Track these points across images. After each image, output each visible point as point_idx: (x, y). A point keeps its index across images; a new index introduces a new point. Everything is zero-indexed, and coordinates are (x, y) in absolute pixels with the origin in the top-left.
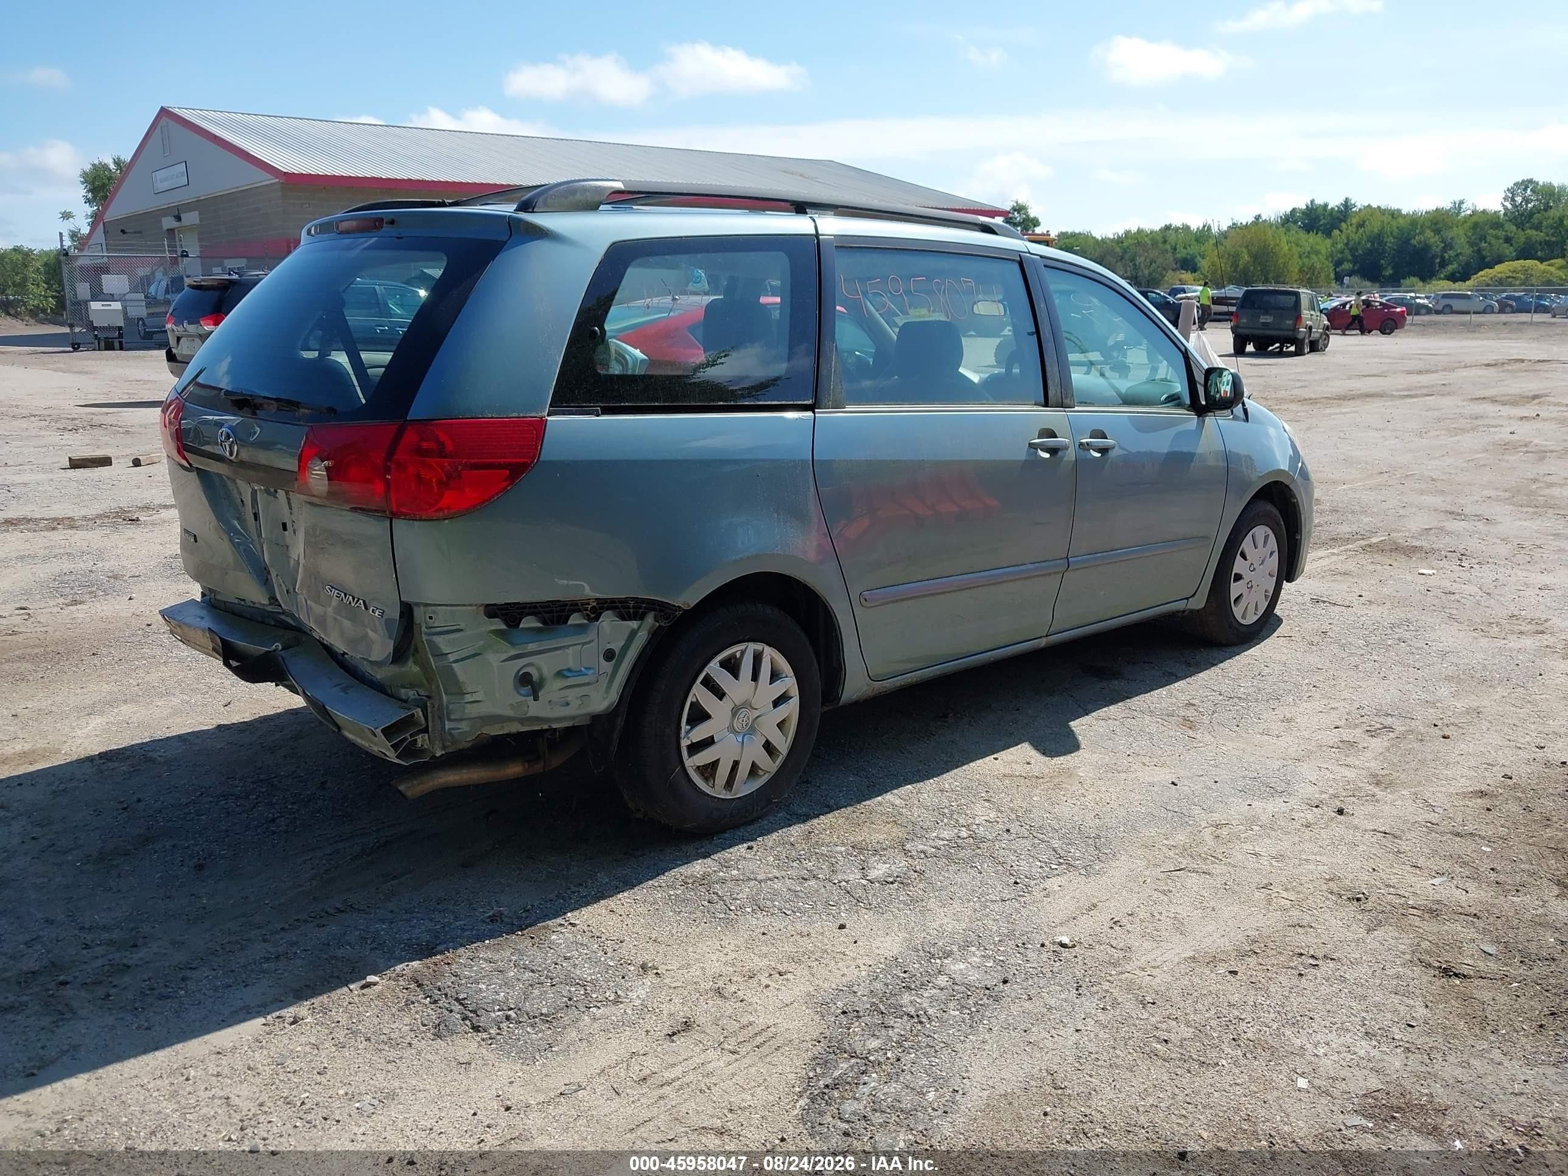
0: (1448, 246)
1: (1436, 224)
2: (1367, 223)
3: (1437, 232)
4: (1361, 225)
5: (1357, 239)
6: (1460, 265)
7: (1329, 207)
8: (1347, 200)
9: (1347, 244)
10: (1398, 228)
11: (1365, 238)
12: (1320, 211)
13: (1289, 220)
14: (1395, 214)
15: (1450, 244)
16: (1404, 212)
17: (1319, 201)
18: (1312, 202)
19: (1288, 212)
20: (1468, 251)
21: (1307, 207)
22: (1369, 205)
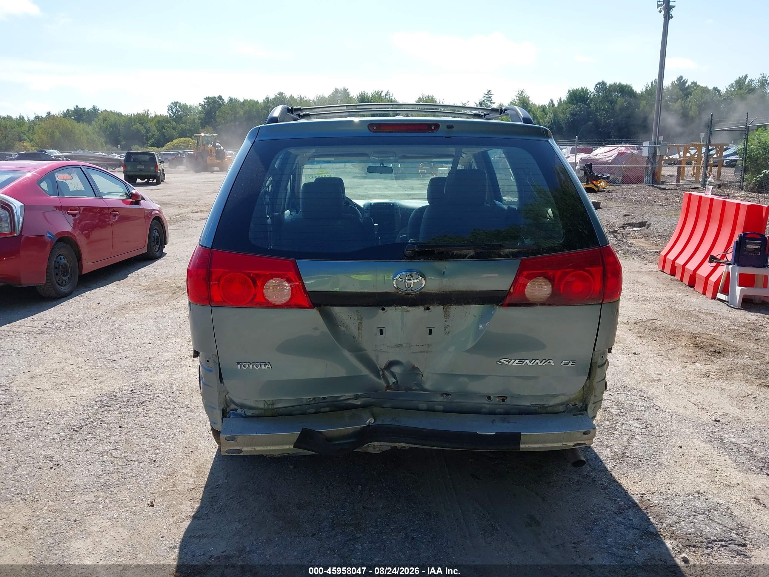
0: (148, 131)
1: (140, 120)
2: (107, 118)
3: (142, 124)
4: (105, 120)
5: (105, 126)
6: (155, 140)
7: (86, 110)
8: (94, 107)
9: (100, 129)
10: (124, 122)
11: (109, 126)
12: (82, 111)
13: (67, 114)
14: (119, 115)
15: (149, 130)
16: (123, 114)
17: (81, 106)
18: (77, 107)
19: (65, 111)
20: (157, 134)
21: (75, 109)
22: (106, 110)
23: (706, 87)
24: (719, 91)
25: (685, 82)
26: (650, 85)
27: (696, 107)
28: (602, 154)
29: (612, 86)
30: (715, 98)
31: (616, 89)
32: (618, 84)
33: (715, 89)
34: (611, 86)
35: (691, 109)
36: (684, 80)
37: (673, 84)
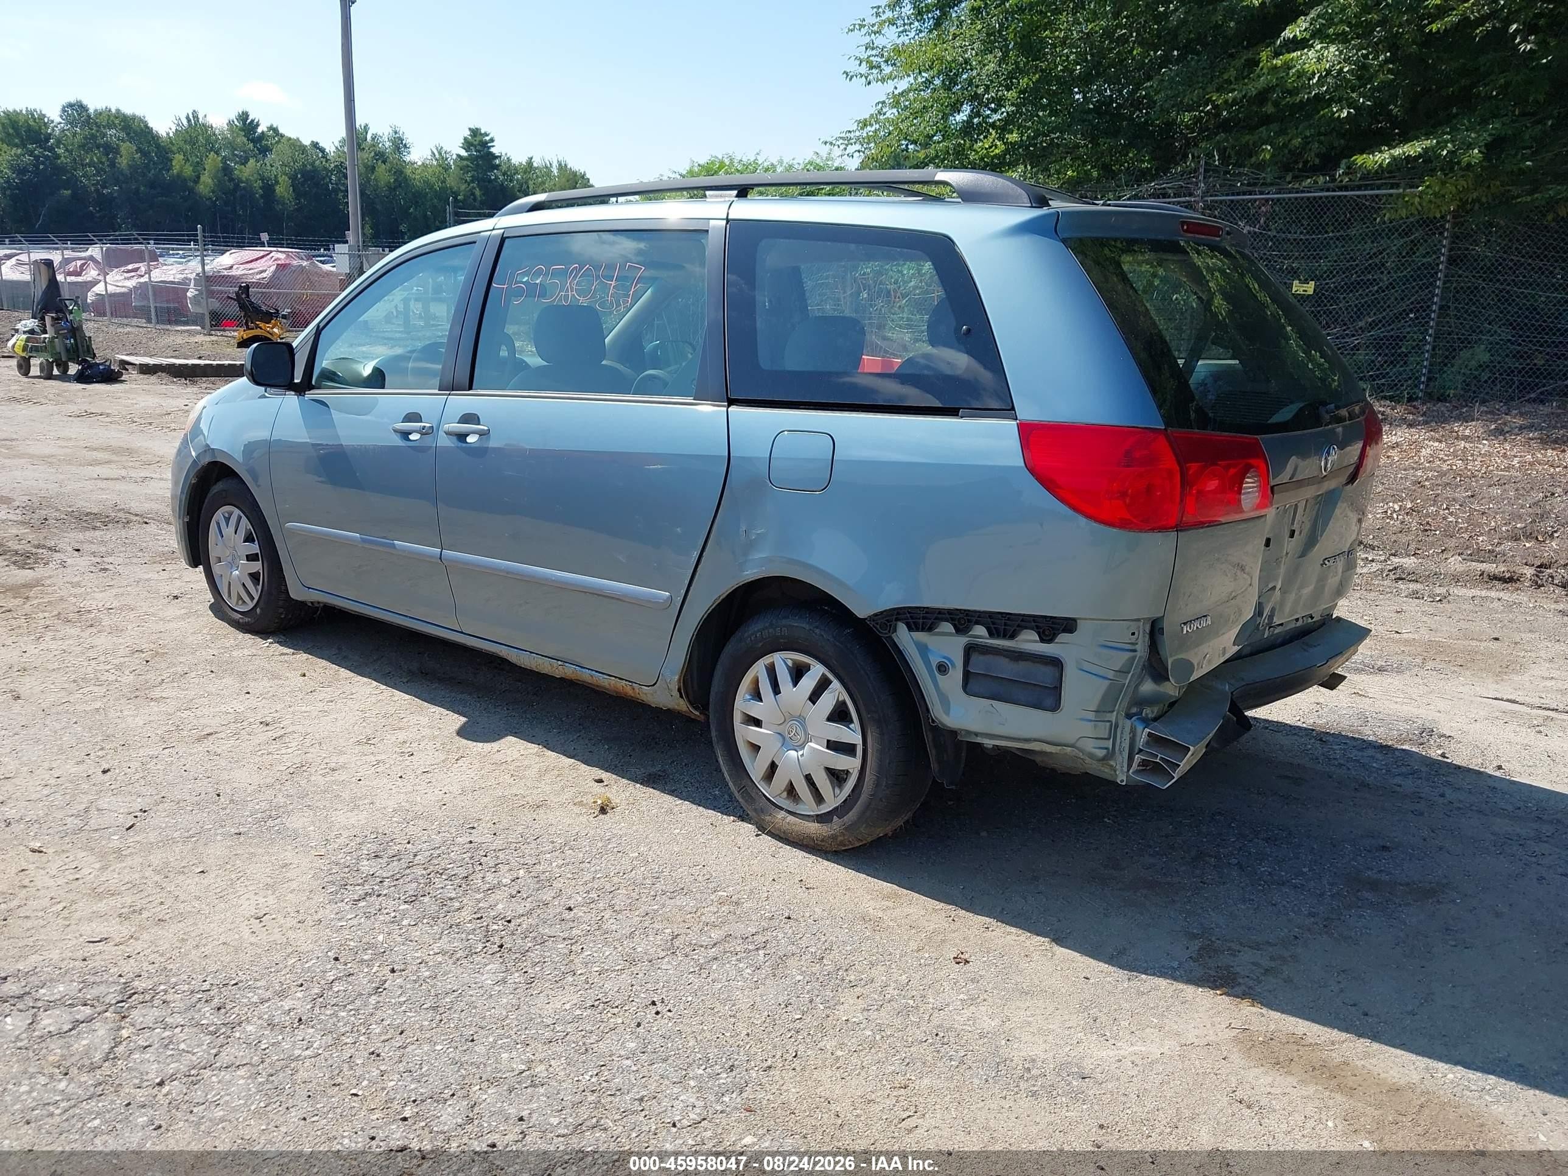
23: (298, 139)
24: (323, 150)
25: (254, 126)
26: (185, 122)
27: (287, 179)
28: (242, 267)
29: (100, 114)
30: (317, 163)
31: (113, 121)
32: (113, 111)
33: (315, 145)
34: (98, 114)
35: (277, 182)
36: (252, 121)
37: (230, 124)
